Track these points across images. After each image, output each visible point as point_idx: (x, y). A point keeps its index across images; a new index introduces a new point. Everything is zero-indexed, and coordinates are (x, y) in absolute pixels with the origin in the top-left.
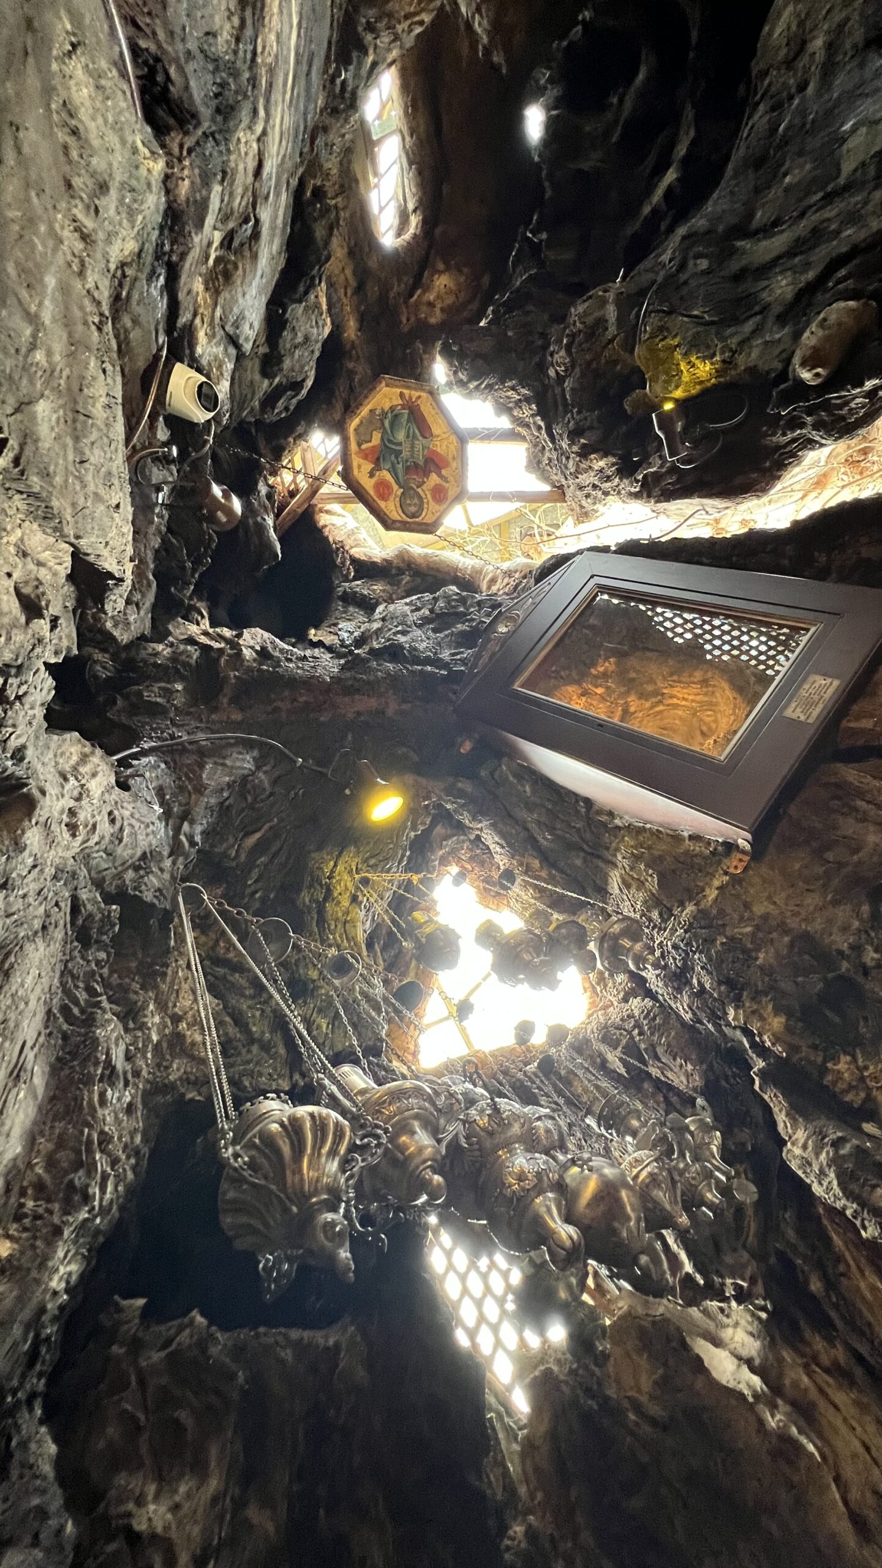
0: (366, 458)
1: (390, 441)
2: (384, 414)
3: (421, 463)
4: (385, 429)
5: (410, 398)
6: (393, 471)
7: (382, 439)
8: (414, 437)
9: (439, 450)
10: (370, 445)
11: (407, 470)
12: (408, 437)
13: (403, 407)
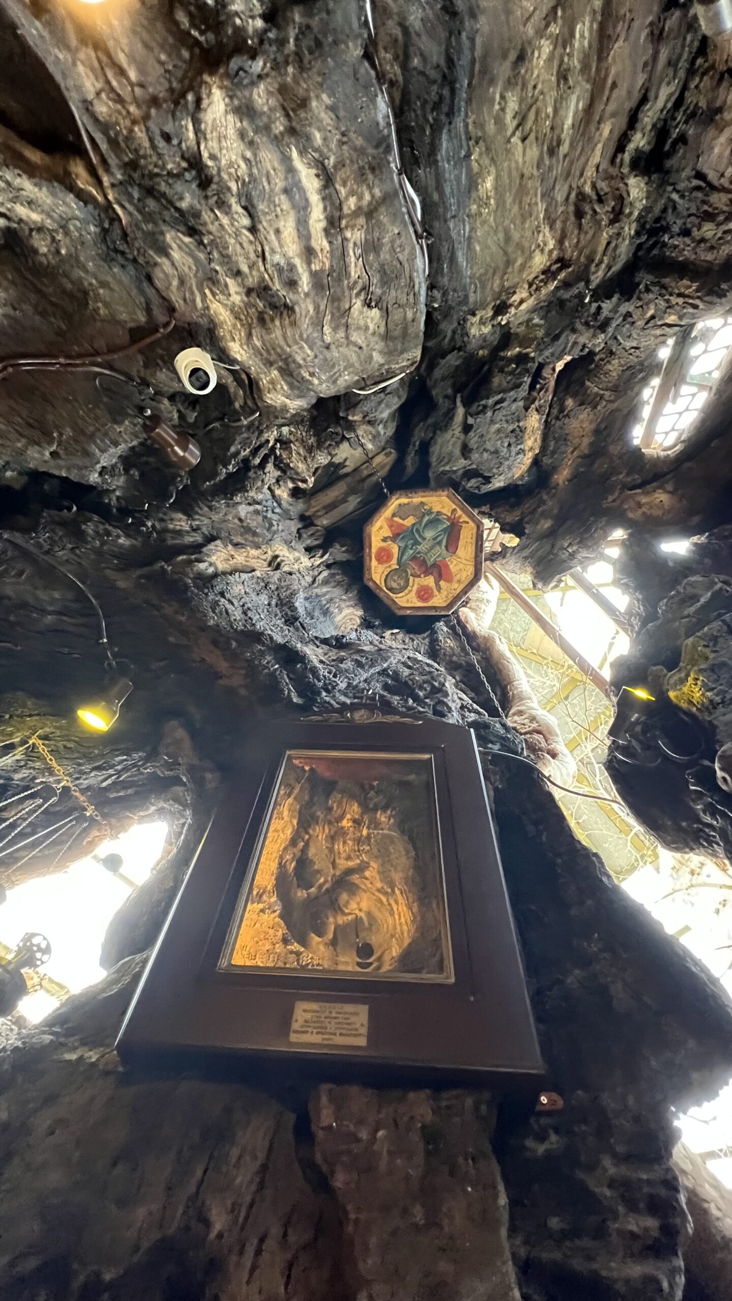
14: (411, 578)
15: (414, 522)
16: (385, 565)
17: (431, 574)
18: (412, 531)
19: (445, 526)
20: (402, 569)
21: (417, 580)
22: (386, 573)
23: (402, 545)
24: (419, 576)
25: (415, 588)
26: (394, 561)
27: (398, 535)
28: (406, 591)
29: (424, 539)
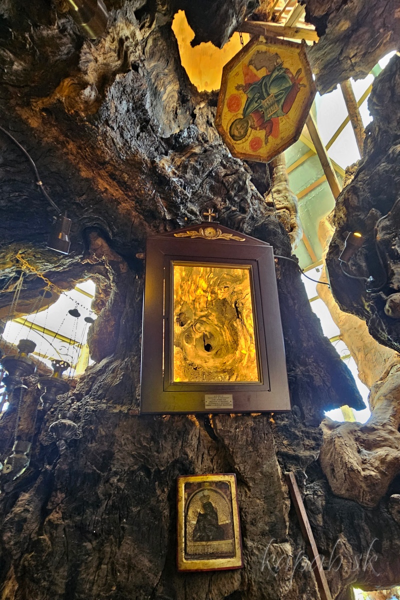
0: (246, 75)
1: (265, 84)
2: (280, 67)
3: (266, 119)
4: (271, 75)
5: (301, 80)
6: (249, 102)
7: (264, 78)
8: (278, 102)
9: (281, 124)
10: (255, 71)
11: (256, 111)
12: (276, 97)
13: (293, 78)
14: (250, 129)
15: (265, 74)
16: (233, 114)
17: (265, 128)
18: (262, 83)
19: (288, 85)
20: (244, 120)
21: (253, 131)
22: (232, 121)
23: (251, 96)
24: (256, 129)
25: (250, 139)
26: (241, 111)
27: (250, 85)
28: (244, 140)
29: (268, 95)
